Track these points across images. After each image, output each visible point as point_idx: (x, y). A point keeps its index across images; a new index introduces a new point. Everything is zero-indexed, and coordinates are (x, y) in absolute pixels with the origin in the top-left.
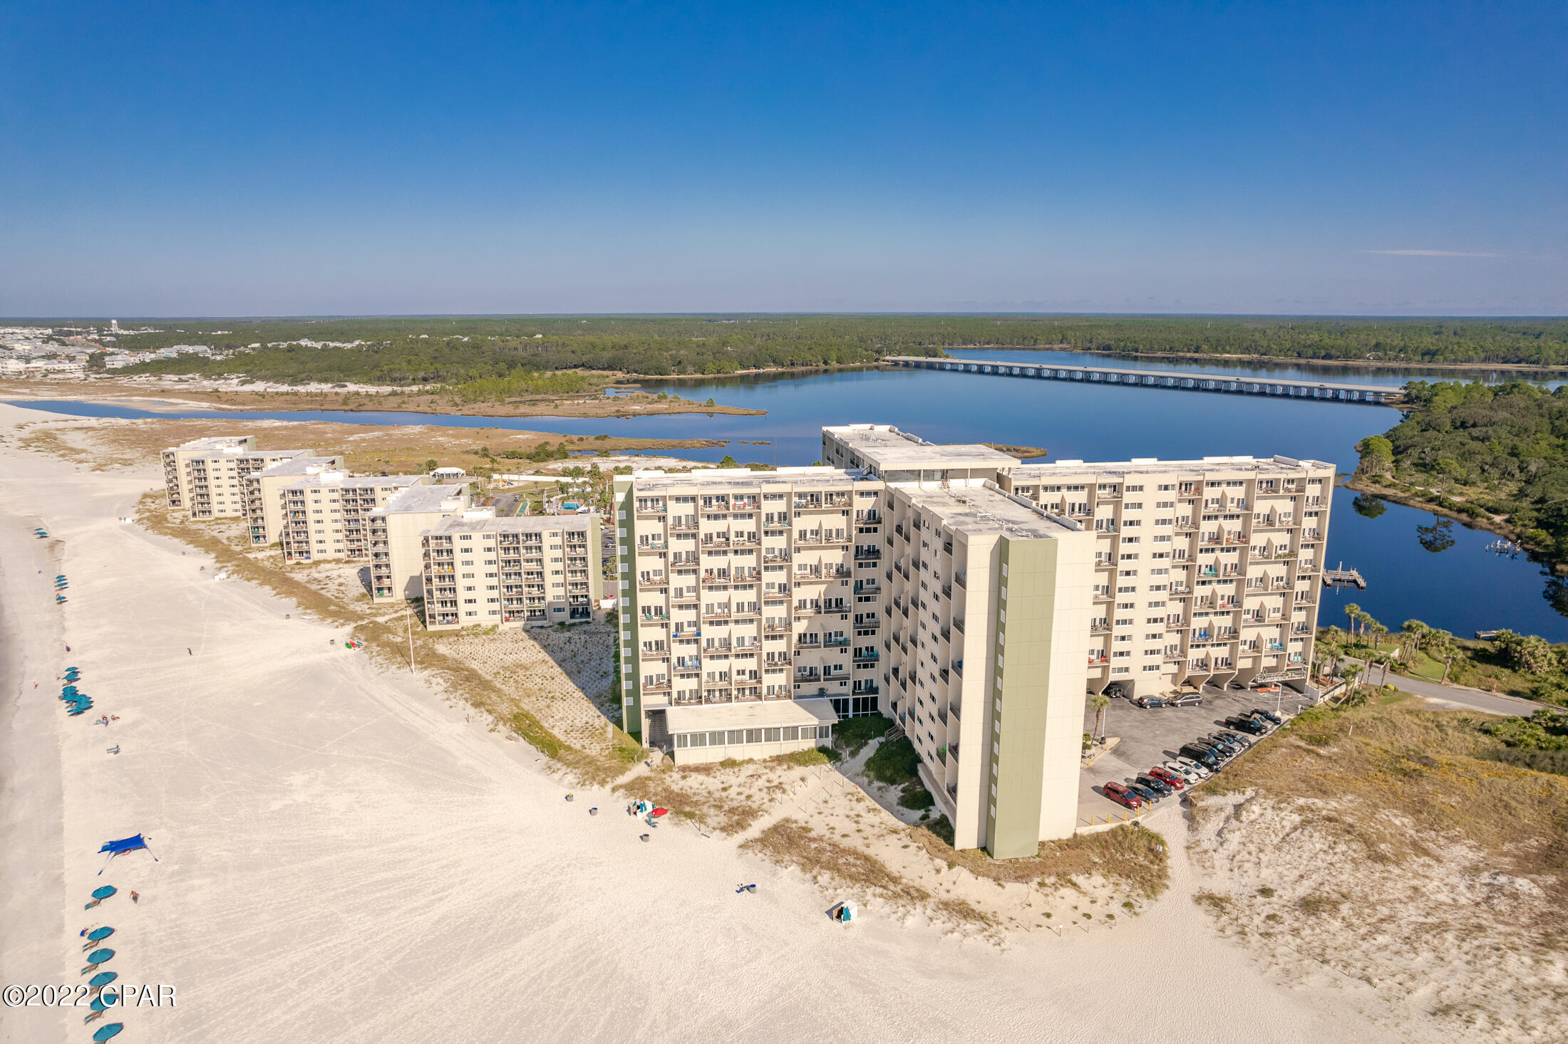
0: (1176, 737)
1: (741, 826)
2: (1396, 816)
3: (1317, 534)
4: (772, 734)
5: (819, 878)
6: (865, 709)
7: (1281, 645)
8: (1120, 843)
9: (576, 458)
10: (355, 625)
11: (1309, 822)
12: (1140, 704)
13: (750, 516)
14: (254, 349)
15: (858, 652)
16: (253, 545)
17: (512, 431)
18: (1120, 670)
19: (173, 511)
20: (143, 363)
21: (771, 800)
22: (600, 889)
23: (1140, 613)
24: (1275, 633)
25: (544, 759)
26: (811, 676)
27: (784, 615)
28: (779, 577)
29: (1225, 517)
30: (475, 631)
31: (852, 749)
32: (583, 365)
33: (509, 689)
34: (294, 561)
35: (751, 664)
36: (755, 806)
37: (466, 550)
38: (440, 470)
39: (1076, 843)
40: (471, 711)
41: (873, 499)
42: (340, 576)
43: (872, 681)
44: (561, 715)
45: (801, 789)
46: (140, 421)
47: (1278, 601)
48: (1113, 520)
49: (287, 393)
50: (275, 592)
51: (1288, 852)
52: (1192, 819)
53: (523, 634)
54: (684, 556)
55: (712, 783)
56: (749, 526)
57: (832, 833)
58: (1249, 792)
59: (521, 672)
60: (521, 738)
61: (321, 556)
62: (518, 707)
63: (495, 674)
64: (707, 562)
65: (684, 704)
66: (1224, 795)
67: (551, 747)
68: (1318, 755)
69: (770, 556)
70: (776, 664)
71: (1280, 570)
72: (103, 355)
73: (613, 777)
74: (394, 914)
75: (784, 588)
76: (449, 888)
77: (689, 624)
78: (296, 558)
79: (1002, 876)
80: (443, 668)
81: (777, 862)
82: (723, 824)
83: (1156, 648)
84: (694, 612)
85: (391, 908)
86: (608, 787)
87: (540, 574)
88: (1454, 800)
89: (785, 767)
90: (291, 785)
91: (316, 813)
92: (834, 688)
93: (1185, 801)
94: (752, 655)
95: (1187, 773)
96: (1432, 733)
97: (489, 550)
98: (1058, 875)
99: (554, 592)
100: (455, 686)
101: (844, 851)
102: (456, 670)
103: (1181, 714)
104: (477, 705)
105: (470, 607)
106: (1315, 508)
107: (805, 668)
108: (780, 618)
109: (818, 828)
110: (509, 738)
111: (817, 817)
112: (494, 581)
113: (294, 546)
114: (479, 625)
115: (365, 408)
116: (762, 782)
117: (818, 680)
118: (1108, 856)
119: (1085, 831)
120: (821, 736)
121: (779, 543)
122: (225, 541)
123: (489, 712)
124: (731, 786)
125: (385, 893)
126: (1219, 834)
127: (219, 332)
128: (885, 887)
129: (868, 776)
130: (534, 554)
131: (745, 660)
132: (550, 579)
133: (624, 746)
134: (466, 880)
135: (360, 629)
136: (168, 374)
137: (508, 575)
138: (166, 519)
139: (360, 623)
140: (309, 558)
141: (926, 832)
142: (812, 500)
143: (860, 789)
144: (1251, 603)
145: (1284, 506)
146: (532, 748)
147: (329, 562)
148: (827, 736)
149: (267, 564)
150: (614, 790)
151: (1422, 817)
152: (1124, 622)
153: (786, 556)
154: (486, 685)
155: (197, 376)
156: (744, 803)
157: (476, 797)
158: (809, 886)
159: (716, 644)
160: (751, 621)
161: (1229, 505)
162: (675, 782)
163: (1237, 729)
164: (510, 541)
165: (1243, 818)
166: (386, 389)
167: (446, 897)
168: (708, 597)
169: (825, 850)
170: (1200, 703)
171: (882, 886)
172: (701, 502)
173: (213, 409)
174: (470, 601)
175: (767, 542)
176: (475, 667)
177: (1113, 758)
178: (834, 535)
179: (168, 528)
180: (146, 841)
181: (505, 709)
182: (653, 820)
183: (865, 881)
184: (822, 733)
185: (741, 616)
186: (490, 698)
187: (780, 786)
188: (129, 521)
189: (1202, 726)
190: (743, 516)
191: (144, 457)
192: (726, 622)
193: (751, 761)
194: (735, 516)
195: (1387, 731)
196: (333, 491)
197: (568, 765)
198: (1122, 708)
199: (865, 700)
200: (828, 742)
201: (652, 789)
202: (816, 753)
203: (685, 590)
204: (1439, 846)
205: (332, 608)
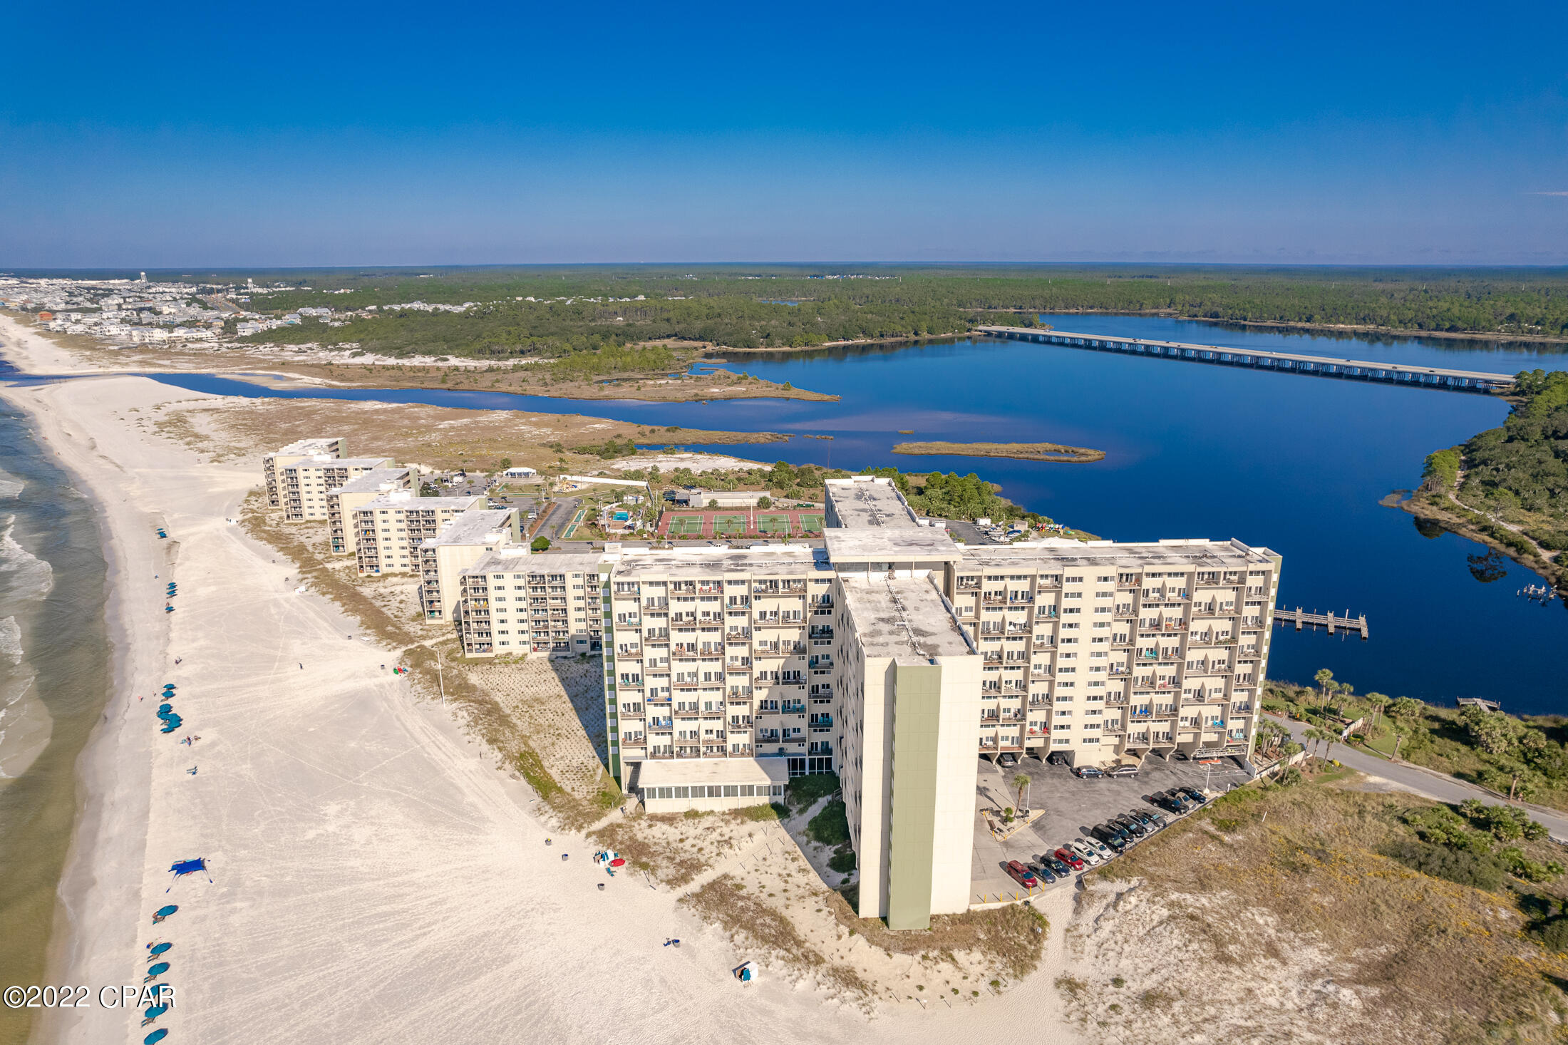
0: (1099, 812)
1: (685, 879)
2: (1262, 914)
3: (1260, 621)
4: (730, 791)
5: (736, 937)
6: (820, 767)
7: (1222, 722)
8: (1008, 921)
9: (643, 454)
10: (404, 648)
11: (1175, 918)
12: (1078, 773)
13: (716, 598)
14: (370, 311)
15: (814, 718)
16: (334, 554)
17: (591, 419)
18: (1060, 741)
19: (273, 511)
20: (270, 330)
21: (718, 855)
22: (552, 934)
23: (1080, 692)
24: (1217, 711)
25: (538, 799)
26: (772, 737)
27: (747, 684)
28: (743, 651)
29: (1166, 605)
30: (507, 660)
31: (802, 806)
32: (676, 335)
33: (522, 724)
34: (365, 574)
35: (717, 725)
36: (702, 859)
37: (499, 588)
38: (512, 470)
39: (968, 918)
40: (485, 747)
41: (827, 585)
42: (402, 593)
43: (827, 743)
44: (562, 754)
45: (747, 845)
46: (258, 401)
47: (1220, 682)
48: (1055, 607)
49: (393, 368)
50: (343, 609)
51: (1148, 946)
52: (1081, 899)
53: (548, 664)
54: (657, 632)
55: (672, 833)
56: (714, 607)
57: (761, 892)
58: (1134, 881)
59: (537, 706)
60: (522, 778)
61: (389, 570)
62: (526, 744)
63: (514, 707)
64: (676, 637)
65: (659, 758)
66: (1113, 881)
67: (544, 787)
68: (1222, 842)
69: (734, 633)
70: (739, 727)
71: (1223, 654)
72: (237, 320)
73: (590, 823)
74: (385, 946)
75: (747, 661)
76: (433, 924)
77: (663, 689)
78: (367, 571)
79: (892, 947)
80: (469, 701)
81: (705, 918)
82: (671, 877)
83: (1096, 722)
84: (666, 679)
85: (384, 940)
86: (584, 832)
87: (565, 610)
88: (1326, 901)
89: (739, 821)
90: (326, 815)
91: (341, 844)
92: (792, 748)
93: (1080, 883)
94: (719, 718)
95: (1090, 854)
96: (1350, 820)
97: (519, 588)
98: (942, 949)
99: (576, 627)
100: (476, 720)
101: (764, 911)
102: (480, 703)
103: (1114, 787)
104: (491, 741)
105: (503, 638)
106: (1257, 598)
107: (766, 730)
108: (743, 687)
109: (751, 888)
110: (513, 776)
111: (754, 874)
112: (524, 616)
113: (366, 560)
114: (511, 654)
115: (461, 387)
116: (715, 836)
117: (778, 741)
118: (993, 933)
119: (978, 907)
120: (774, 794)
121: (742, 622)
122: (310, 548)
123: (500, 749)
124: (687, 838)
125: (381, 926)
126: (1097, 921)
127: (342, 291)
128: (788, 950)
129: (807, 835)
130: (559, 593)
131: (712, 721)
132: (572, 615)
133: (607, 790)
134: (448, 917)
135: (409, 653)
136: (289, 343)
137: (536, 611)
138: (264, 522)
139: (411, 646)
140: (378, 571)
141: (840, 897)
142: (771, 587)
143: (798, 848)
144: (1191, 684)
145: (1225, 596)
146: (529, 788)
147: (395, 575)
148: (780, 794)
149: (342, 576)
150: (588, 835)
151: (1287, 916)
152: (1065, 699)
153: (747, 633)
154: (504, 720)
155: (315, 345)
156: (694, 856)
157: (472, 836)
158: (725, 944)
159: (687, 708)
160: (718, 689)
161: (1168, 595)
162: (642, 832)
163: (1160, 806)
164: (537, 581)
165: (1120, 908)
166: (485, 363)
167: (429, 932)
168: (678, 667)
169: (748, 909)
170: (1136, 775)
171: (786, 949)
172: (671, 587)
173: (323, 387)
174: (503, 632)
175: (730, 621)
176: (498, 699)
177: (1031, 832)
178: (791, 617)
179: (264, 531)
180: (206, 864)
181: (514, 746)
182: (613, 869)
183: (774, 943)
184: (776, 790)
185: (707, 685)
186: (504, 734)
187: (728, 842)
188: (234, 523)
189: (1130, 800)
190: (709, 599)
191: (256, 445)
192: (695, 690)
193: (711, 813)
194: (702, 599)
195: (1302, 817)
196: (399, 512)
197: (554, 808)
198: (1060, 776)
199: (820, 760)
200: (780, 799)
201: (619, 838)
202: (769, 808)
203: (658, 661)
204: (1293, 948)
205: (390, 628)
